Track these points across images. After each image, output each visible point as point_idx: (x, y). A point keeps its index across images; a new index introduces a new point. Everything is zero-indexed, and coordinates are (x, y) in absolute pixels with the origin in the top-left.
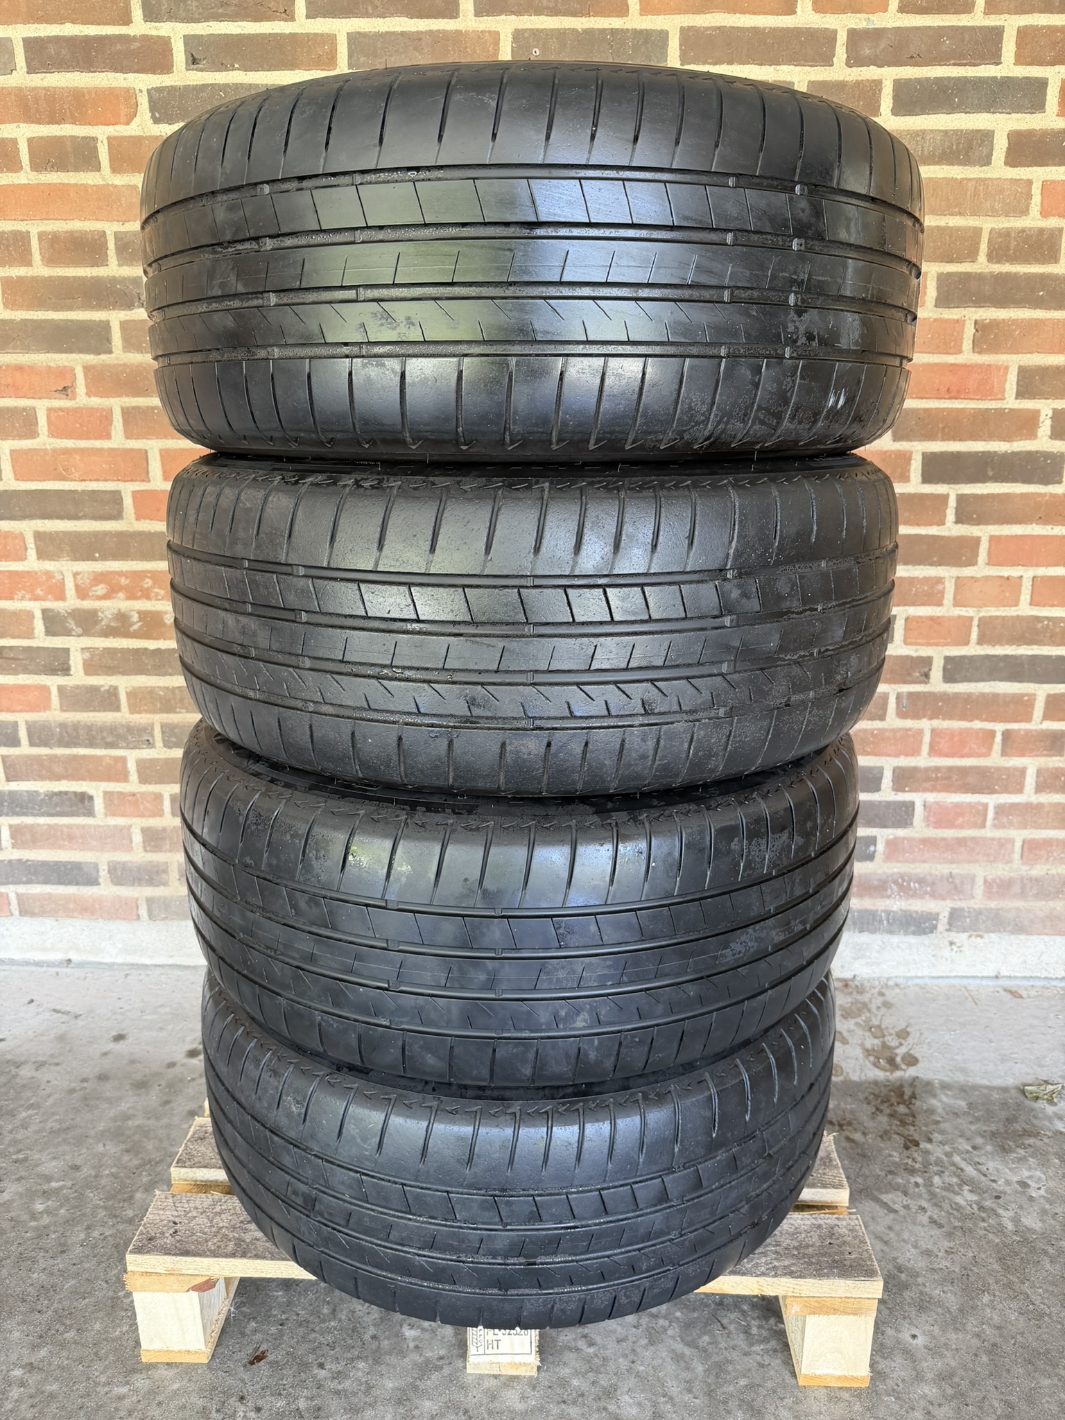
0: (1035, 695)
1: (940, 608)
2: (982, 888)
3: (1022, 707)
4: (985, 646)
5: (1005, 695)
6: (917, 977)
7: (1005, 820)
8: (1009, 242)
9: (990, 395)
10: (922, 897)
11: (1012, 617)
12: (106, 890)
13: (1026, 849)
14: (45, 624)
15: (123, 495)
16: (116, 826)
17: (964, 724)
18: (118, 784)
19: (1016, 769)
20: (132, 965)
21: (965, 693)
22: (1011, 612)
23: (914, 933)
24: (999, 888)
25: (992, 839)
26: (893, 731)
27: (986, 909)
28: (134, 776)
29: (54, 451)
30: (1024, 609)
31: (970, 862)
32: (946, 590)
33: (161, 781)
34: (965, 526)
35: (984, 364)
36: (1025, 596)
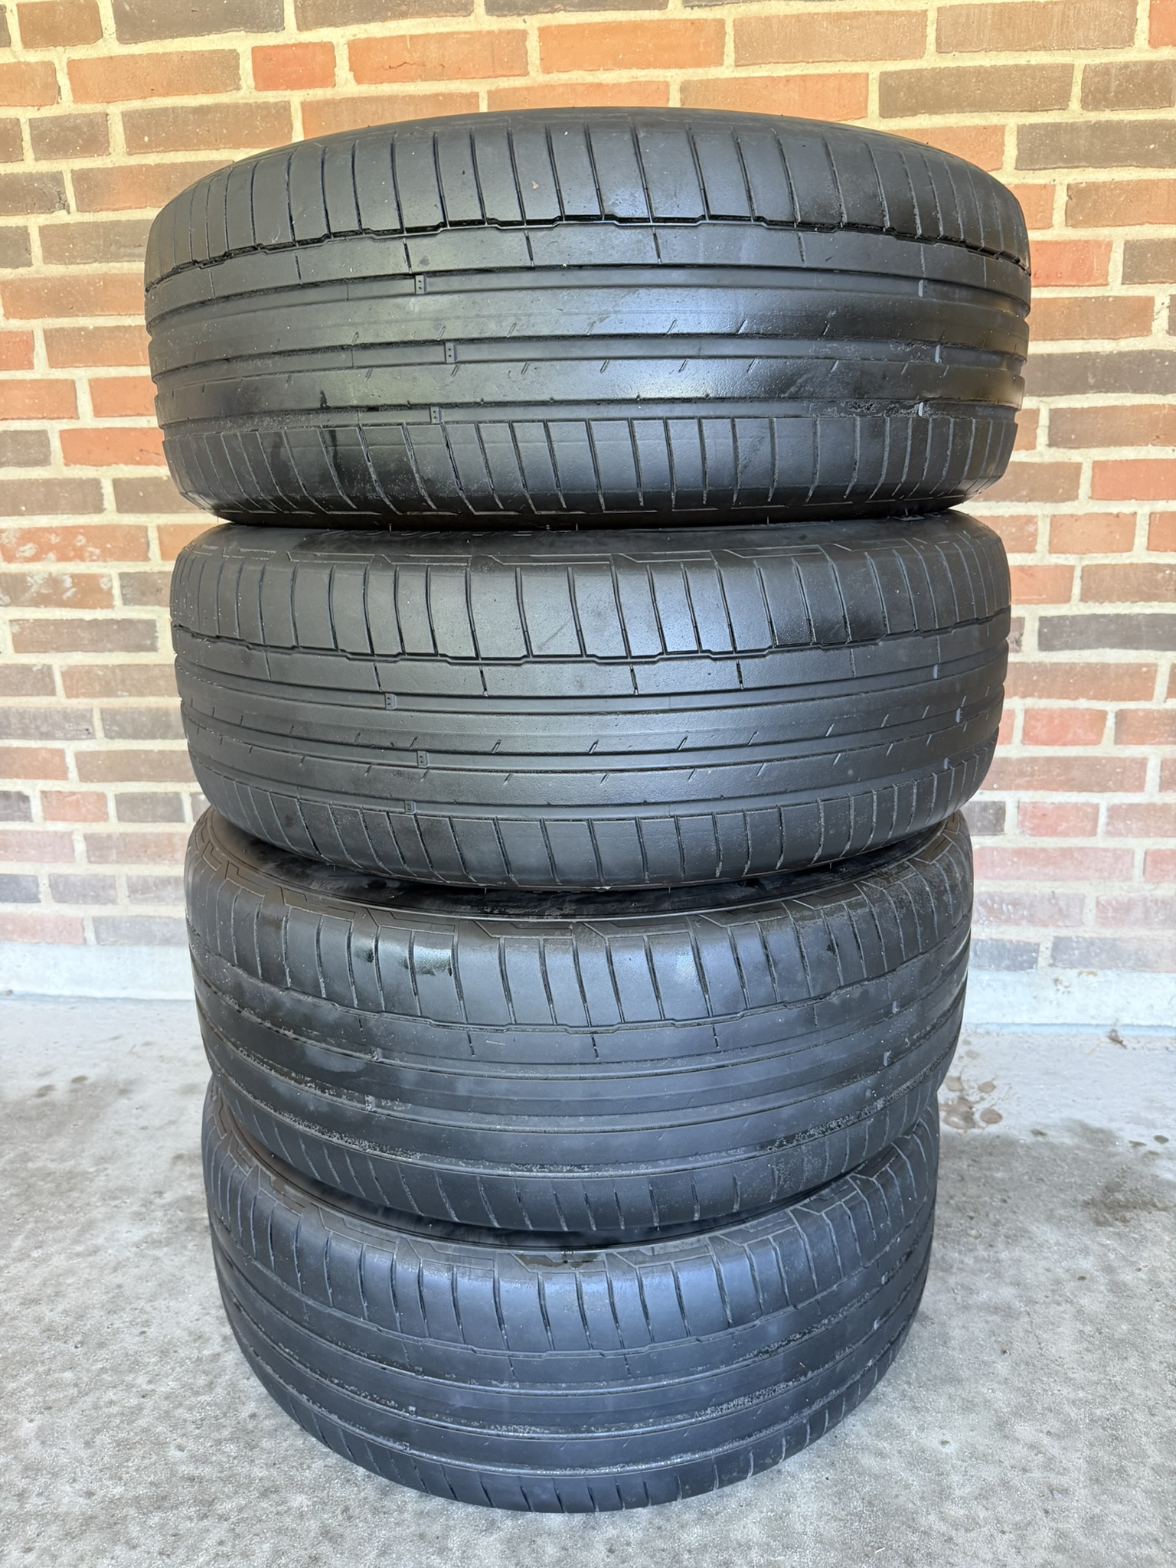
0: (1156, 665)
1: (1032, 556)
2: (1094, 912)
3: (1139, 682)
4: (1090, 603)
5: (1118, 666)
6: (1014, 1024)
7: (1121, 826)
8: (1109, 82)
9: (1089, 280)
10: (1017, 923)
11: (1124, 565)
12: (47, 908)
13: (1149, 863)
15: (50, 435)
16: (56, 833)
17: (1066, 704)
18: (56, 782)
19: (1134, 760)
20: (81, 997)
21: (1066, 664)
22: (1124, 559)
23: (1008, 968)
24: (1118, 911)
25: (1106, 850)
27: (1100, 939)
28: (73, 773)
30: (1140, 554)
31: (1079, 879)
32: (1040, 531)
33: (104, 780)
34: (1061, 450)
35: (1080, 241)
36: (1141, 539)
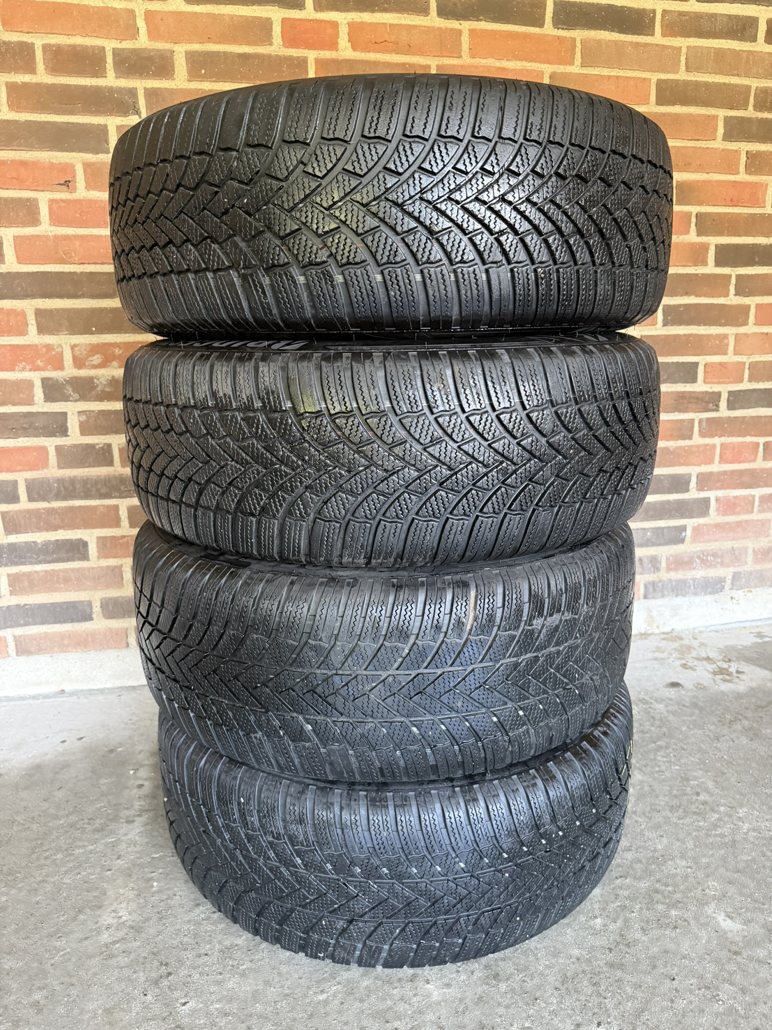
1: (726, 357)
2: (752, 556)
4: (753, 383)
5: (765, 417)
6: (710, 626)
7: (765, 506)
8: (767, 97)
9: (757, 204)
10: (715, 567)
12: (99, 623)
14: (44, 392)
16: (108, 567)
17: (740, 439)
18: (111, 530)
21: (741, 417)
23: (710, 593)
24: (762, 555)
25: (757, 521)
26: (698, 446)
27: (754, 571)
28: (124, 522)
29: (56, 237)
31: (744, 538)
32: (730, 343)
34: (741, 297)
35: (753, 182)
